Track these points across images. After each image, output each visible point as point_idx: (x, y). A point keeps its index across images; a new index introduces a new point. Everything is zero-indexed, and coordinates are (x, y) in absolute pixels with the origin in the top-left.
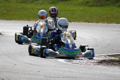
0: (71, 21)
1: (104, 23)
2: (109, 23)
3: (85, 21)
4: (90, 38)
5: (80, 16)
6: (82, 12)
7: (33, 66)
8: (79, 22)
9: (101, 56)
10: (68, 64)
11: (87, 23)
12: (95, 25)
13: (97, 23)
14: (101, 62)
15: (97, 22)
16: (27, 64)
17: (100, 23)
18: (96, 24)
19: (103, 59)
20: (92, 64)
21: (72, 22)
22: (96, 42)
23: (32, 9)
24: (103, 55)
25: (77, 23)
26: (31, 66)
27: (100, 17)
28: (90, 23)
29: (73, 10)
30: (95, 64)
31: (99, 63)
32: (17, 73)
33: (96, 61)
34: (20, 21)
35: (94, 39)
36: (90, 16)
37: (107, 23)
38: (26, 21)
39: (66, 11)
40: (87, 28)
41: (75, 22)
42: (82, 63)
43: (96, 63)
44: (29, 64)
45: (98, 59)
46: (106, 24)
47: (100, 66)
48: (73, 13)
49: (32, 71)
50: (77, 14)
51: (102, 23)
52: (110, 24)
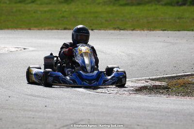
0: (93, 28)
1: (143, 30)
2: (150, 30)
3: (115, 29)
4: (123, 54)
5: (106, 21)
6: (110, 15)
7: (36, 98)
8: (105, 30)
9: (139, 80)
10: (89, 94)
11: (117, 32)
12: (130, 34)
13: (133, 30)
14: (140, 90)
15: (132, 28)
16: (27, 95)
17: (137, 31)
18: (131, 32)
19: (143, 85)
20: (126, 93)
21: (94, 30)
22: (132, 59)
23: (35, 12)
24: (143, 78)
25: (102, 31)
26: (33, 98)
27: (138, 21)
28: (121, 31)
29: (96, 12)
30: (131, 92)
31: (136, 90)
32: (13, 109)
33: (132, 88)
34: (16, 30)
35: (129, 55)
36: (123, 20)
37: (148, 30)
38: (24, 31)
39: (85, 13)
40: (118, 39)
41: (100, 30)
42: (112, 92)
43: (133, 90)
44: (31, 95)
45: (135, 85)
46: (146, 32)
47: (138, 96)
48: (96, 17)
49: (35, 106)
50: (101, 18)
51: (140, 30)
52: (152, 32)
